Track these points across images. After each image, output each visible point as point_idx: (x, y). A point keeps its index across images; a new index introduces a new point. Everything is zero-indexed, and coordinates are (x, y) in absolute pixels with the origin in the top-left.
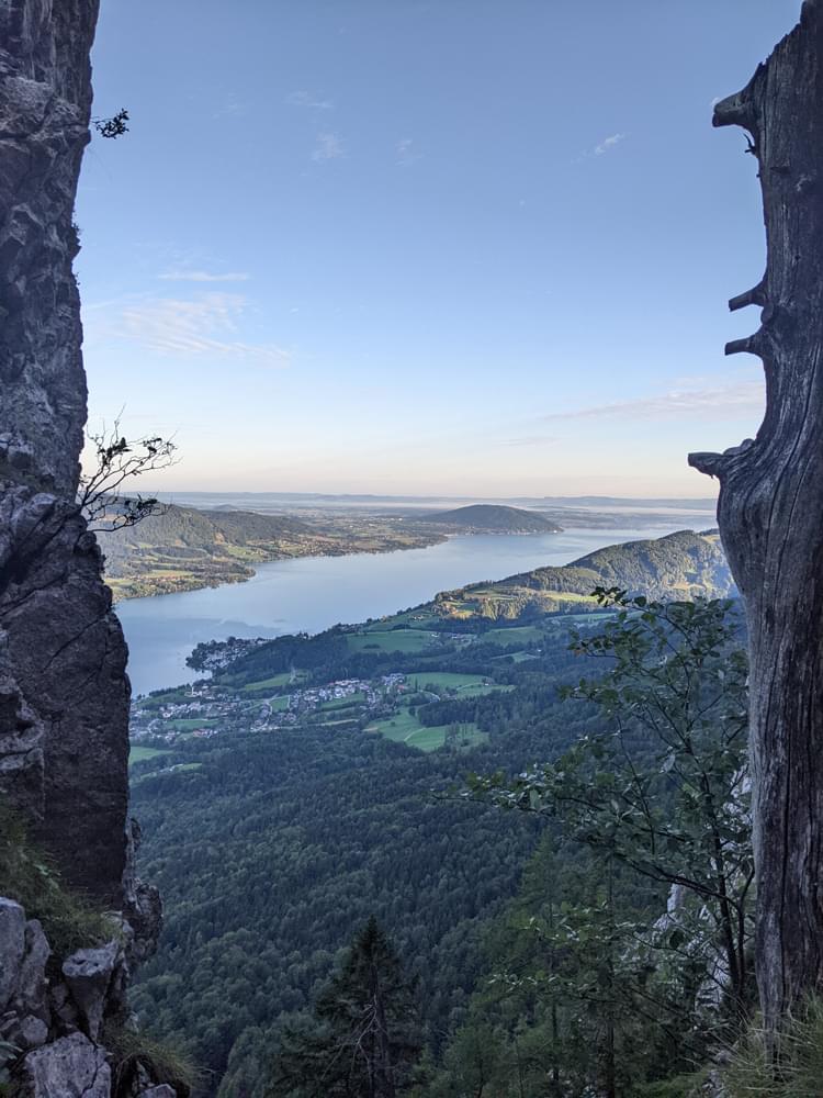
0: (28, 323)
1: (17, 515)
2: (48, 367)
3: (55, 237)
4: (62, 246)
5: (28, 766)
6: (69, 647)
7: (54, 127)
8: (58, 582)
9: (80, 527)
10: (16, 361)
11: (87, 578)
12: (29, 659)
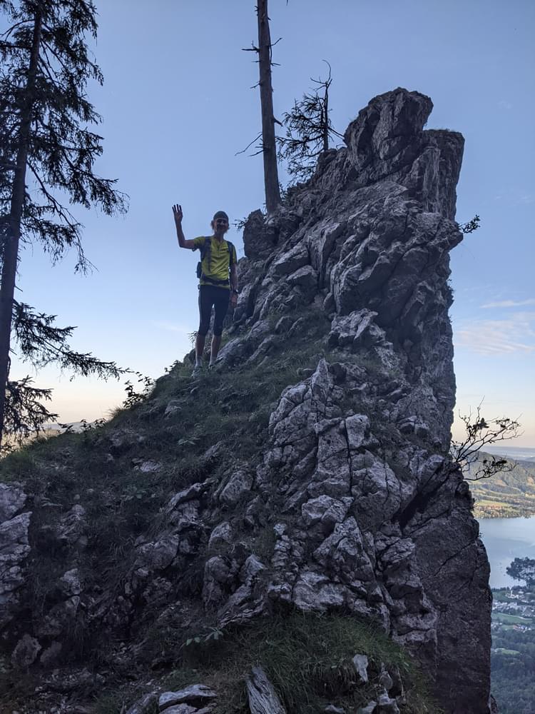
0: (424, 348)
1: (421, 468)
2: (433, 374)
3: (441, 297)
4: (444, 302)
5: (427, 641)
6: (453, 560)
7: (442, 235)
8: (445, 515)
9: (459, 478)
10: (416, 371)
11: (463, 513)
12: (427, 565)
